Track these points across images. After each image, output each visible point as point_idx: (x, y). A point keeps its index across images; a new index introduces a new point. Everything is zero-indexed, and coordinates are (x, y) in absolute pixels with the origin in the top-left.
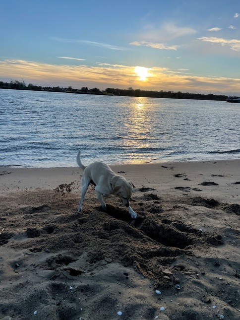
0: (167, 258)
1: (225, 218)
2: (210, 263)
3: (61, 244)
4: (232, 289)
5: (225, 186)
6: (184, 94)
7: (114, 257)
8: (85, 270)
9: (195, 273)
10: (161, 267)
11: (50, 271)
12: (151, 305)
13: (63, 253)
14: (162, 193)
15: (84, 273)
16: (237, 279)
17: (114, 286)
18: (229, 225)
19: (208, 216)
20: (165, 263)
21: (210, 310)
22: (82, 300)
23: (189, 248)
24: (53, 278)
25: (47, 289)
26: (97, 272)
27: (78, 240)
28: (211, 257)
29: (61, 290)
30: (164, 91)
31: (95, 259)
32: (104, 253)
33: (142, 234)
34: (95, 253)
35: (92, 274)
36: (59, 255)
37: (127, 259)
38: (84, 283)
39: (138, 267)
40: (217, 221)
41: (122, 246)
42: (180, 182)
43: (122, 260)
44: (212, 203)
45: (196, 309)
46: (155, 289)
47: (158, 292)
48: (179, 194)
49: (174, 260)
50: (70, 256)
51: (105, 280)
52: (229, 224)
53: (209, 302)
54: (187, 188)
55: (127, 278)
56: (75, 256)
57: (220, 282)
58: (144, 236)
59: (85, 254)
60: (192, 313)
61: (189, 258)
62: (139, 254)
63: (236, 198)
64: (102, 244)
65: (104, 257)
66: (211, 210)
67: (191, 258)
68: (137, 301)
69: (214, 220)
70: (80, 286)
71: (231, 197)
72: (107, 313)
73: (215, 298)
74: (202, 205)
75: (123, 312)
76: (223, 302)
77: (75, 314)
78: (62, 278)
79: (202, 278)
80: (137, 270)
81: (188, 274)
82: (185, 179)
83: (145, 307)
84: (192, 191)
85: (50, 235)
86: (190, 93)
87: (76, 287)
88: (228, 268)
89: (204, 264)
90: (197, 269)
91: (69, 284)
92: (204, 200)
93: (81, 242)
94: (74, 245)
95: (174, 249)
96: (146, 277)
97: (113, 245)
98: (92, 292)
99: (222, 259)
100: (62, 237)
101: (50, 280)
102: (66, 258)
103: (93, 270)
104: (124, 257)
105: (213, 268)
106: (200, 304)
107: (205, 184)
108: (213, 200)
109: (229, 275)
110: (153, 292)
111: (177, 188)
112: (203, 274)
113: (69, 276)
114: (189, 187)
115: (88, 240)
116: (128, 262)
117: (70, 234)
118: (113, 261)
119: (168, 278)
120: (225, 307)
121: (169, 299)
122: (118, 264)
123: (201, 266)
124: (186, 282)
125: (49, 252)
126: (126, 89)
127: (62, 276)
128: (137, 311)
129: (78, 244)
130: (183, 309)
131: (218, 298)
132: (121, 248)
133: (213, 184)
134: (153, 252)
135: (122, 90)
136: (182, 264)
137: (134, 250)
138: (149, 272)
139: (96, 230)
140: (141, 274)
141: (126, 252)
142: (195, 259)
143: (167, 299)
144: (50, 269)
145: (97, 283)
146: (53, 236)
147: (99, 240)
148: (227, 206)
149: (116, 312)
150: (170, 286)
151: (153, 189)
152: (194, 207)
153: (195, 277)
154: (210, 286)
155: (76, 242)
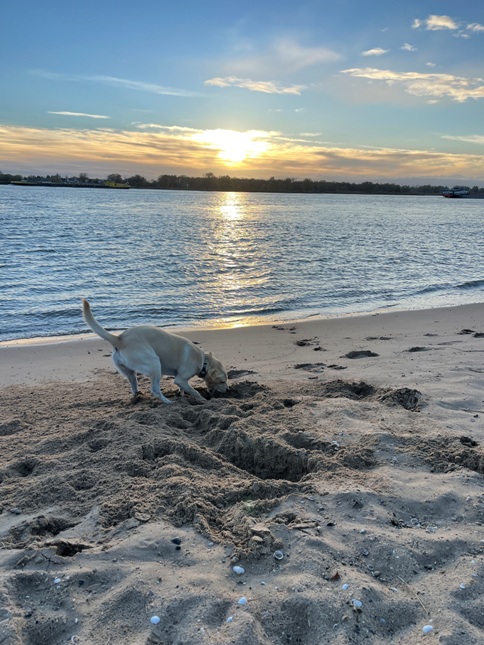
0: (262, 502)
1: (384, 417)
2: (345, 504)
3: (46, 495)
4: (382, 550)
5: (391, 357)
6: (316, 183)
7: (154, 511)
8: (92, 542)
9: (313, 524)
10: (249, 519)
11: (16, 552)
12: (220, 596)
13: (49, 513)
14: (269, 378)
15: (88, 547)
16: (394, 529)
17: (148, 567)
18: (389, 429)
19: (351, 415)
20: (257, 512)
21: (336, 593)
22: (79, 601)
23: (308, 478)
24: (20, 564)
25: (5, 587)
26: (115, 544)
27: (83, 484)
28: (347, 492)
29: (37, 586)
30: (276, 179)
31: (116, 518)
32: (136, 503)
33: (219, 460)
34: (117, 505)
35: (106, 547)
36: (39, 517)
37: (182, 511)
38: (86, 568)
39: (202, 525)
40: (368, 424)
41: (174, 486)
42: (307, 355)
43: (171, 515)
44: (361, 391)
45: (309, 595)
46: (233, 564)
47: (238, 569)
48: (302, 377)
49: (276, 505)
50: (64, 517)
51: (132, 558)
52: (388, 426)
53: (337, 578)
54: (319, 364)
55: (179, 548)
56: (74, 516)
57: (361, 538)
58: (223, 464)
59: (96, 511)
60: (301, 602)
61: (306, 498)
62: (209, 499)
63: (408, 377)
64: (134, 486)
65: (134, 513)
66: (357, 402)
67: (309, 496)
68: (193, 591)
69: (362, 422)
70: (77, 576)
71: (399, 377)
72: (129, 622)
73: (348, 569)
74: (342, 396)
75: (161, 617)
76: (364, 575)
77: (64, 631)
78: (41, 562)
79: (328, 533)
80: (201, 530)
81: (300, 529)
82: (316, 349)
83: (208, 602)
84: (326, 370)
85: (24, 479)
86: (327, 181)
87: (68, 578)
88: (379, 510)
89: (335, 507)
90: (319, 517)
91: (52, 573)
92: (347, 386)
93: (88, 488)
94: (74, 495)
95: (278, 483)
96: (218, 543)
97: (155, 488)
98: (103, 583)
99: (369, 494)
100: (50, 480)
101: (15, 568)
102: (55, 522)
103: (108, 540)
104: (176, 507)
105: (350, 512)
106: (318, 584)
107: (353, 355)
108: (363, 383)
109: (379, 522)
110: (228, 570)
111: (298, 367)
112: (330, 525)
113: (56, 557)
114: (322, 364)
115: (105, 482)
116: (183, 517)
117: (68, 472)
118: (152, 518)
119: (260, 539)
120: (365, 585)
121: (258, 580)
122: (162, 523)
123: (328, 510)
124: (296, 544)
125: (18, 514)
126: (201, 176)
127: (40, 558)
128: (191, 611)
129: (82, 492)
130: (284, 597)
131: (355, 569)
132: (171, 492)
133: (369, 354)
134: (236, 494)
135: (193, 178)
136: (291, 510)
137: (197, 492)
138: (225, 532)
139: (124, 460)
140: (208, 537)
141: (179, 498)
142: (317, 497)
143: (255, 581)
144: (17, 548)
145: (115, 565)
146: (32, 481)
147: (129, 480)
148: (388, 394)
149: (148, 617)
150: (262, 554)
151: (251, 373)
152: (327, 399)
153: (313, 533)
154: (340, 547)
155: (79, 488)
